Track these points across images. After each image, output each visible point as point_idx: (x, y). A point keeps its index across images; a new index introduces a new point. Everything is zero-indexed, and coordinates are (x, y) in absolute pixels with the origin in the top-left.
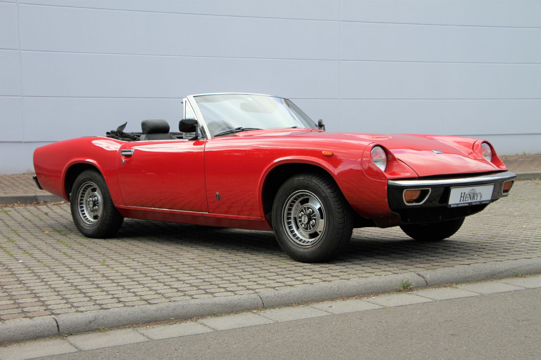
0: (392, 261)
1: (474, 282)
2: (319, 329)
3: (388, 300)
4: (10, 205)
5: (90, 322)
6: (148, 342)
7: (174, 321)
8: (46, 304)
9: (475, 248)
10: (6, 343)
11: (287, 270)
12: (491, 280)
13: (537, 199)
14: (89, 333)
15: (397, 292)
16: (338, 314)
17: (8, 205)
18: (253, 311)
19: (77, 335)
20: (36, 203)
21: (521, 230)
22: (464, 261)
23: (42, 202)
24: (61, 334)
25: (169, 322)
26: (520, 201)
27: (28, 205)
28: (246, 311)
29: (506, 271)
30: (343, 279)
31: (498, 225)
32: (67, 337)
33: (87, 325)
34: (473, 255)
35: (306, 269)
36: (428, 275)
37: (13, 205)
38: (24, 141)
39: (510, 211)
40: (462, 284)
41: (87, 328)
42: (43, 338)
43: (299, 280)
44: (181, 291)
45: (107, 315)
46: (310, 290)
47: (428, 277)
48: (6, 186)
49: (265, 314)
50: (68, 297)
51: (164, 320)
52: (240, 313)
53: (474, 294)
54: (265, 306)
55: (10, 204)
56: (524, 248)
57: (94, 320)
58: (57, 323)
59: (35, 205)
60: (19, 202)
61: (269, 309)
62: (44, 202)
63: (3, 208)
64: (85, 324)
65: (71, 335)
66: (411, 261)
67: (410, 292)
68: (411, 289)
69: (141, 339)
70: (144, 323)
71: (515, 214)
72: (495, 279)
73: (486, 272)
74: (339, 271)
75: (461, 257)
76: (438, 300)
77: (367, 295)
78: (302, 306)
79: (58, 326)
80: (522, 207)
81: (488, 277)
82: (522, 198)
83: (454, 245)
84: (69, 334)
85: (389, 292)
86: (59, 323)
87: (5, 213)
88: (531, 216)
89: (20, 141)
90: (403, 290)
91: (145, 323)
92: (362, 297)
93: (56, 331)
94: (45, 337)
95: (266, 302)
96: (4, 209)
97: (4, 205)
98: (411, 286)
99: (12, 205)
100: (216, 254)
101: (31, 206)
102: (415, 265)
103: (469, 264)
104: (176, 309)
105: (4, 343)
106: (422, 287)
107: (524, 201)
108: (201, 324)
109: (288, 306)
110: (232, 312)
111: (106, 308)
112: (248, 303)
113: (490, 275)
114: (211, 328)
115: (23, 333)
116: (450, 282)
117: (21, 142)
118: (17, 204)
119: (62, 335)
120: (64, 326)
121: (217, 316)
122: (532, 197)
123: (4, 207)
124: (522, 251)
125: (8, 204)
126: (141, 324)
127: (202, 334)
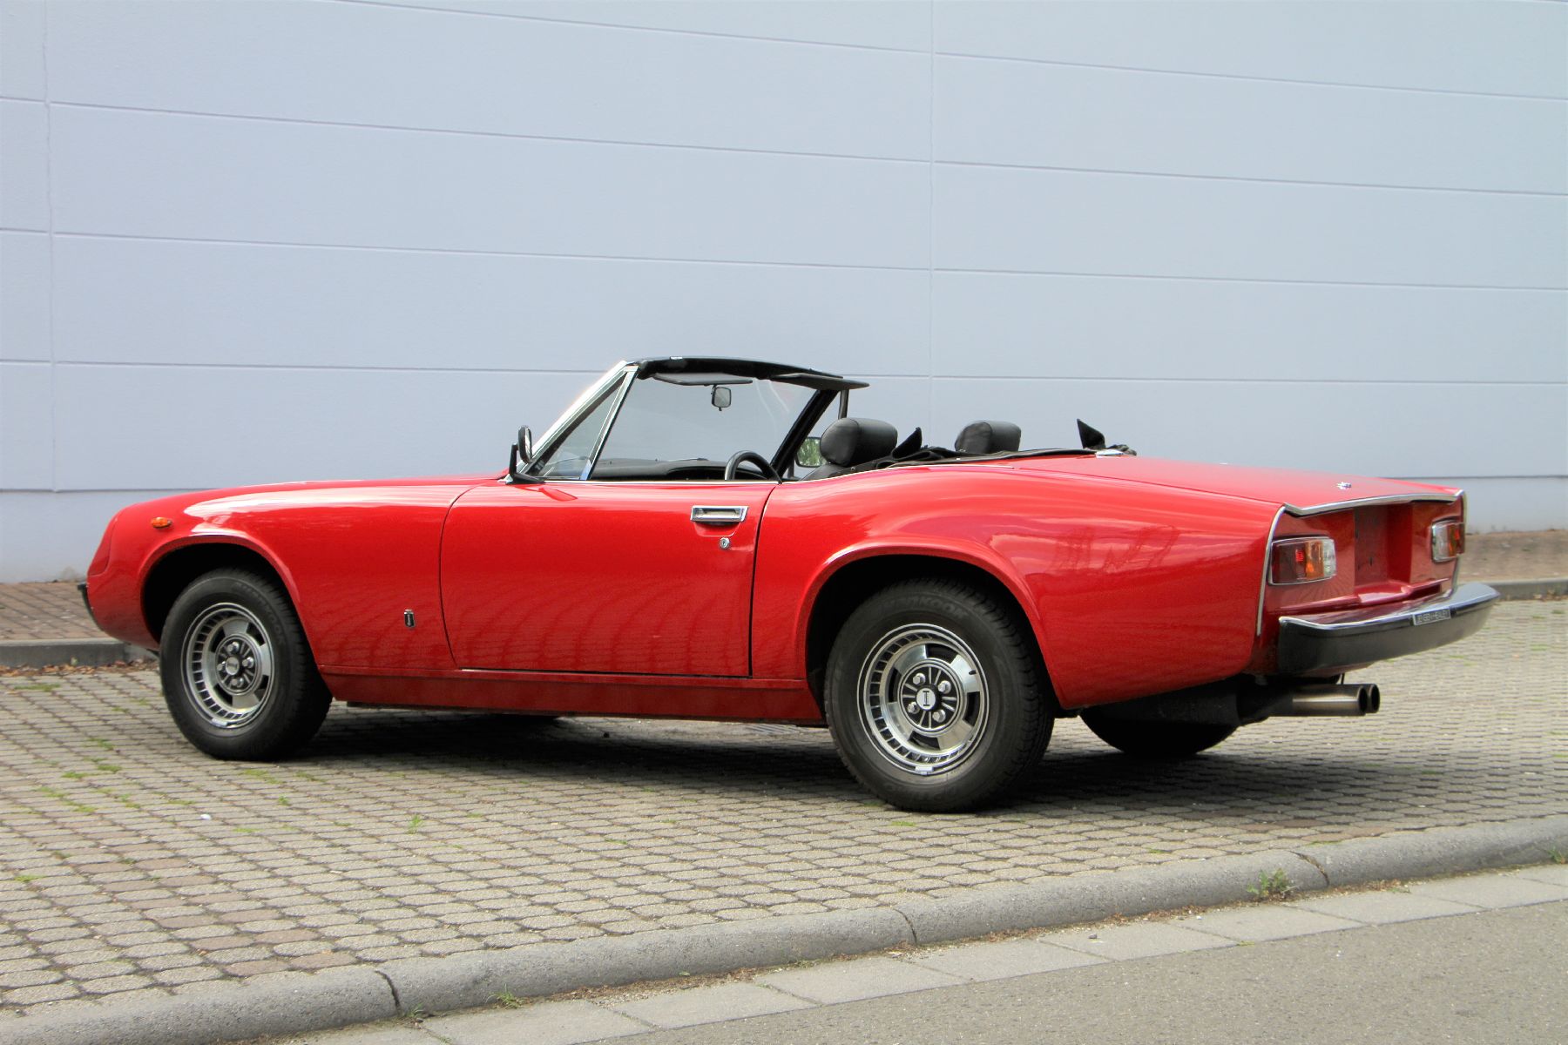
0: (1203, 820)
1: (1447, 877)
2: (1094, 998)
3: (1239, 923)
4: (52, 669)
5: (476, 982)
6: (650, 1033)
7: (691, 979)
8: (326, 934)
9: (1409, 787)
10: (267, 1036)
11: (931, 846)
12: (1487, 872)
13: (1502, 656)
14: (476, 1012)
15: (1252, 901)
16: (1125, 961)
17: (48, 670)
18: (891, 953)
19: (446, 1016)
20: (123, 663)
21: (1503, 740)
22: (1399, 820)
23: (140, 661)
24: (404, 1014)
25: (678, 982)
26: (1457, 662)
27: (101, 670)
28: (870, 953)
29: (1524, 847)
30: (1098, 868)
31: (1430, 726)
32: (422, 1021)
33: (470, 989)
34: (1415, 806)
35: (979, 841)
36: (1328, 858)
37: (61, 669)
38: (56, 489)
39: (1442, 687)
40: (1416, 881)
41: (470, 999)
42: (358, 1025)
43: (980, 871)
44: (674, 900)
45: (515, 963)
46: (1031, 898)
47: (1328, 863)
48: (25, 617)
49: (926, 960)
50: (375, 918)
51: (664, 978)
52: (856, 958)
53: (1464, 909)
54: (920, 939)
55: (52, 667)
56: (1542, 787)
57: (486, 977)
58: (390, 982)
59: (121, 669)
60: (74, 661)
61: (931, 947)
62: (145, 662)
63: (35, 677)
64: (463, 987)
65: (431, 1016)
66: (1256, 821)
67: (1287, 904)
68: (1288, 893)
69: (627, 1027)
70: (612, 986)
71: (1459, 695)
72: (1499, 868)
73: (1476, 848)
74: (1074, 846)
75: (1383, 810)
76: (1374, 924)
77: (1177, 911)
78: (1015, 938)
79: (394, 993)
80: (1467, 678)
81: (1480, 863)
82: (1458, 654)
83: (1346, 778)
84: (424, 1013)
85: (1232, 902)
86: (396, 986)
87: (46, 691)
88: (1504, 700)
89: (47, 487)
90: (1267, 898)
91: (616, 985)
92: (1165, 915)
93: (392, 1006)
94: (364, 1022)
95: (922, 928)
96: (38, 681)
97: (36, 670)
98: (1288, 888)
99: (56, 668)
100: (705, 801)
101: (112, 672)
102: (1271, 832)
103: (1422, 829)
104: (691, 947)
105: (263, 1037)
106: (1317, 888)
107: (1467, 662)
108: (767, 987)
109: (979, 939)
110: (837, 956)
111: (498, 945)
112: (875, 932)
113: (1485, 859)
114: (804, 999)
115: (309, 1011)
116: (1384, 877)
117: (50, 491)
118: (70, 665)
119: (406, 1016)
120: (410, 992)
121: (798, 966)
122: (1484, 651)
123: (35, 673)
124: (1539, 795)
125: (45, 667)
126: (607, 988)
127: (787, 1012)
